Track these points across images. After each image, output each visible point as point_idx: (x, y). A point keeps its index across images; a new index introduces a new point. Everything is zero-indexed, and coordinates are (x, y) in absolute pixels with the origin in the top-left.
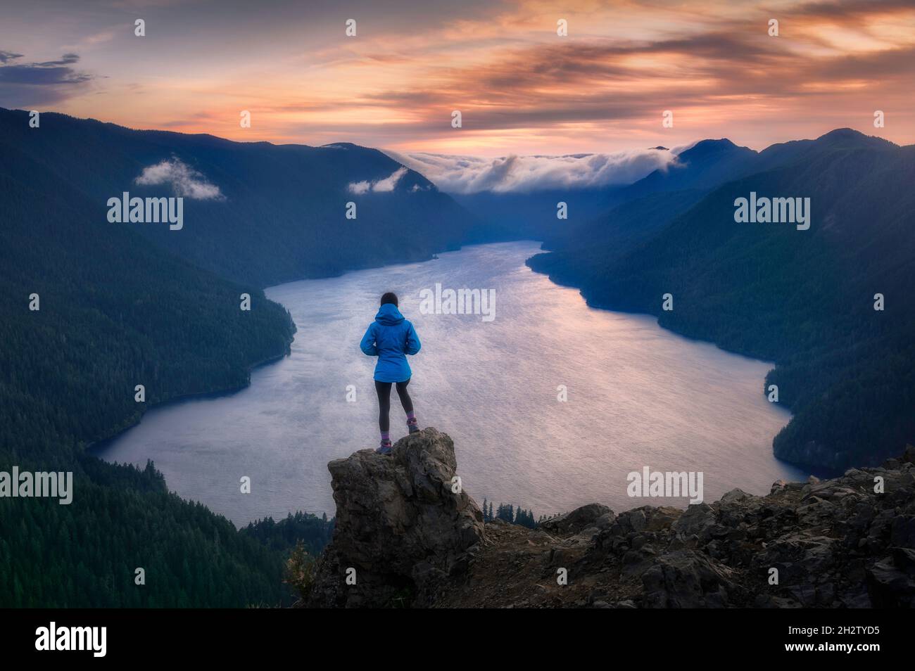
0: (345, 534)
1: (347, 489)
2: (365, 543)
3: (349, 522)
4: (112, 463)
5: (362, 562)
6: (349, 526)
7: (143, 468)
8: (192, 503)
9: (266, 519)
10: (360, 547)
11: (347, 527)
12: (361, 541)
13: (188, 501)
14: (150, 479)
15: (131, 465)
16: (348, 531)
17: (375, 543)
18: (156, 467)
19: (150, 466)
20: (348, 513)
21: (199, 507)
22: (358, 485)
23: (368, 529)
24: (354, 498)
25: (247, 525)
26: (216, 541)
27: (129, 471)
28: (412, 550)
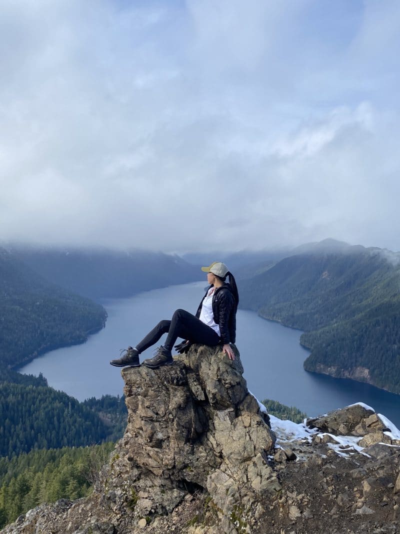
0: (136, 439)
1: (139, 395)
2: (156, 449)
3: (141, 429)
4: (23, 374)
5: (153, 467)
6: (141, 432)
7: (37, 376)
8: (59, 391)
9: (92, 398)
10: (151, 453)
11: (139, 433)
12: (152, 447)
13: (58, 391)
14: (41, 381)
15: (32, 375)
16: (139, 437)
17: (167, 450)
18: (44, 376)
19: (41, 376)
20: (140, 419)
21: (63, 393)
22: (150, 391)
23: (160, 436)
24: (147, 404)
25: (83, 401)
26: (70, 408)
27: (31, 378)
28: (206, 459)
